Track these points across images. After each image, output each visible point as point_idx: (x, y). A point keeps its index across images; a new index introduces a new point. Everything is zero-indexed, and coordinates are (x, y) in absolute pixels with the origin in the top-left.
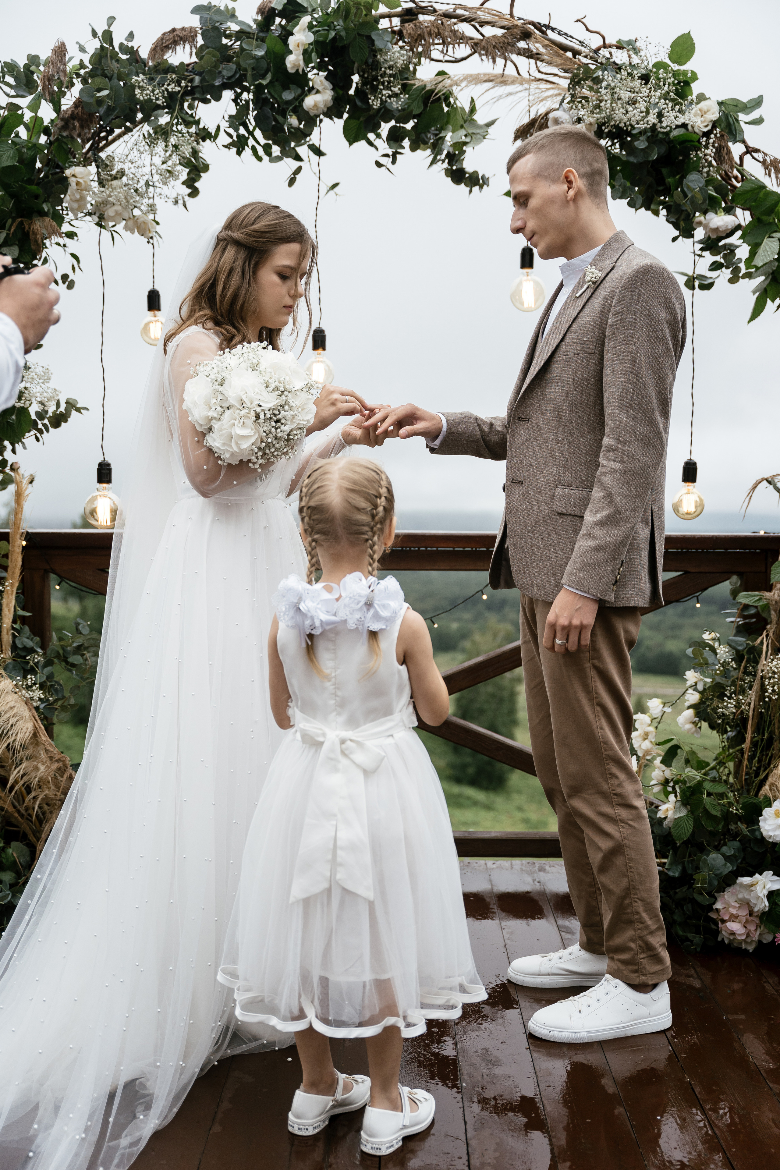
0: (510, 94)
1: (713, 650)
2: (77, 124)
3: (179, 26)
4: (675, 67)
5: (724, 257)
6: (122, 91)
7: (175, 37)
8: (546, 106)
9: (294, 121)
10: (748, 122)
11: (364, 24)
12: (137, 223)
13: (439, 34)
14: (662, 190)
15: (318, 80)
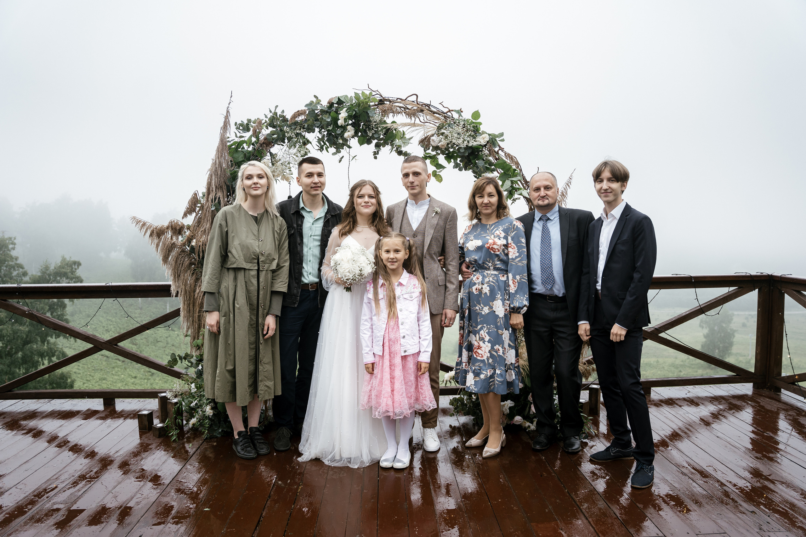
0: (417, 130)
2: (265, 146)
3: (300, 110)
4: (474, 121)
6: (280, 133)
7: (299, 113)
8: (430, 134)
9: (341, 141)
10: (499, 141)
11: (365, 108)
12: (285, 177)
13: (391, 109)
14: (470, 163)
15: (349, 127)
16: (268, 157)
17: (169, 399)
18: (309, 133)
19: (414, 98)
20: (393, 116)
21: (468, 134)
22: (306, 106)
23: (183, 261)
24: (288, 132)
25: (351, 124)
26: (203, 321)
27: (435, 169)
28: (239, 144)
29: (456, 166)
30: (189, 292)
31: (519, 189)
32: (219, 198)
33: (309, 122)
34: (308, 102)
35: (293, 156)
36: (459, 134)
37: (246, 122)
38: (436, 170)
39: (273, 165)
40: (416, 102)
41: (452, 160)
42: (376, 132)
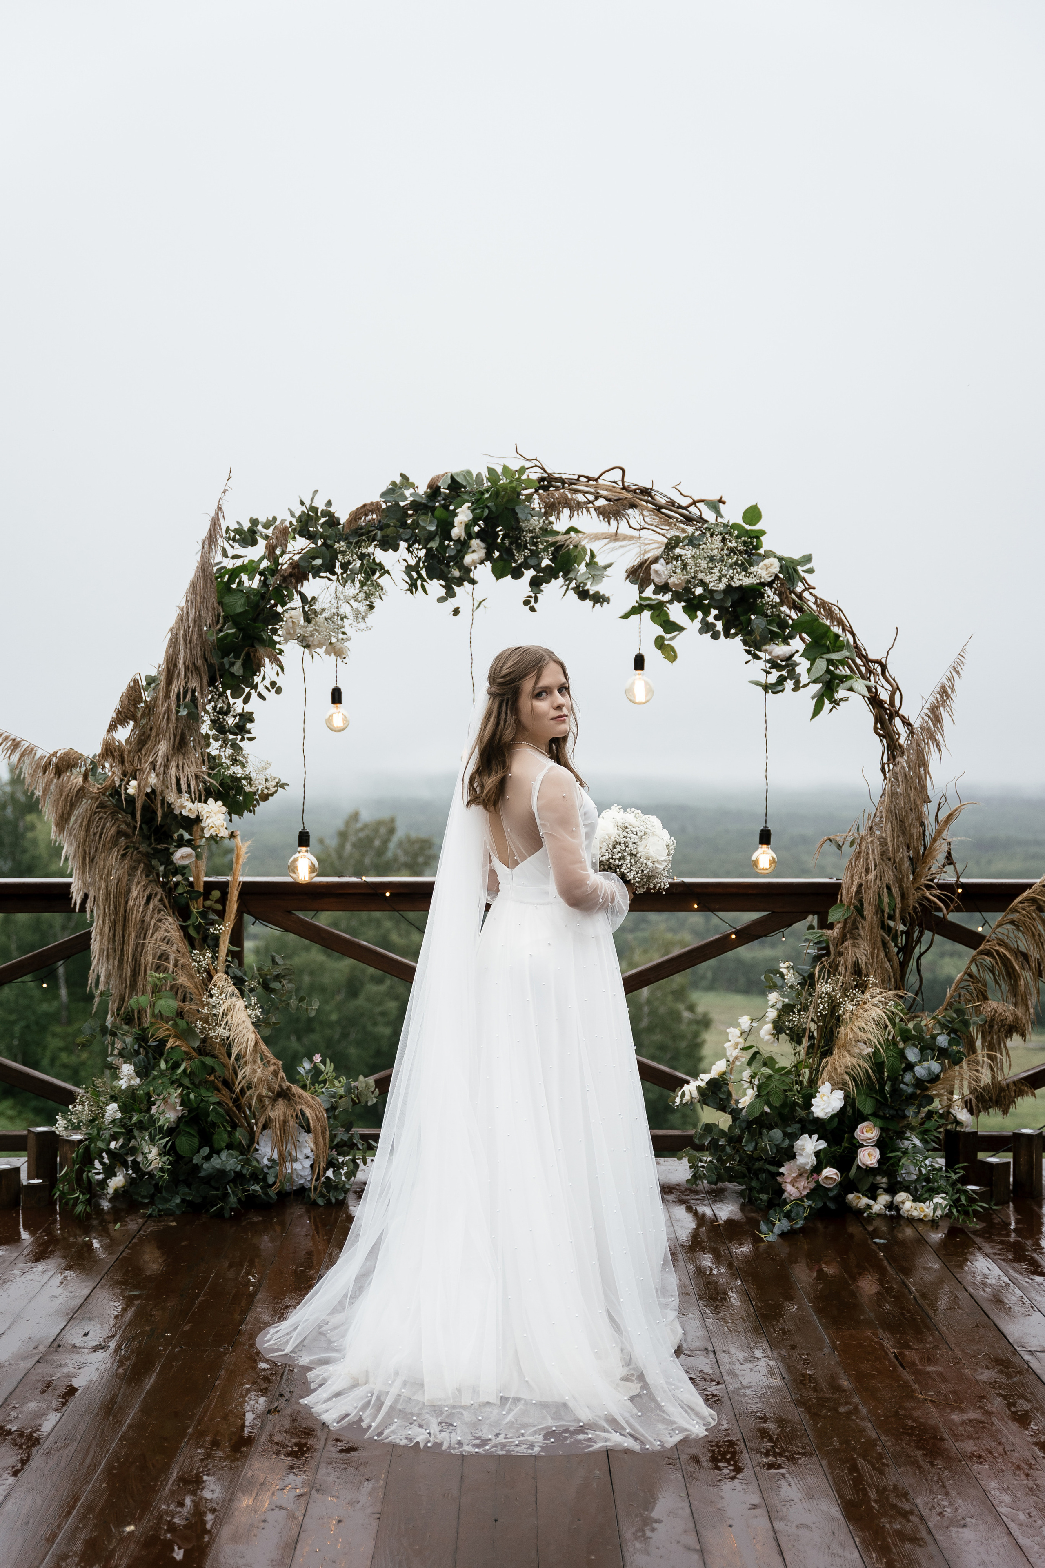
1: (782, 975)
2: (293, 581)
3: (368, 502)
4: (748, 527)
5: (788, 672)
6: (327, 554)
7: (365, 510)
8: (650, 555)
9: (456, 573)
10: (804, 571)
11: (510, 500)
12: (334, 648)
13: (566, 503)
14: (736, 623)
15: (475, 543)
16: (297, 602)
17: (59, 1136)
18: (385, 550)
19: (616, 475)
20: (571, 517)
21: (730, 561)
22: (383, 495)
23: (103, 828)
24: (343, 553)
25: (478, 535)
26: (142, 960)
27: (659, 631)
28: (235, 573)
29: (707, 627)
30: (115, 897)
31: (847, 678)
32: (194, 691)
33: (389, 531)
34: (385, 486)
35: (352, 602)
36: (712, 559)
37: (246, 526)
38: (663, 634)
39: (308, 620)
40: (620, 483)
41: (700, 614)
42: (535, 554)
